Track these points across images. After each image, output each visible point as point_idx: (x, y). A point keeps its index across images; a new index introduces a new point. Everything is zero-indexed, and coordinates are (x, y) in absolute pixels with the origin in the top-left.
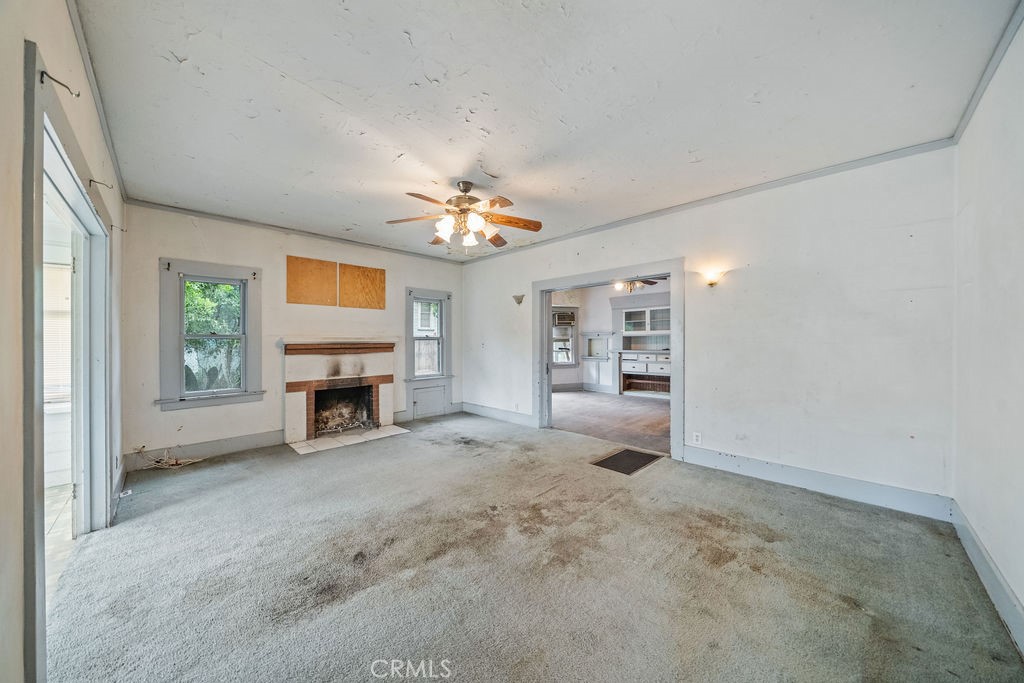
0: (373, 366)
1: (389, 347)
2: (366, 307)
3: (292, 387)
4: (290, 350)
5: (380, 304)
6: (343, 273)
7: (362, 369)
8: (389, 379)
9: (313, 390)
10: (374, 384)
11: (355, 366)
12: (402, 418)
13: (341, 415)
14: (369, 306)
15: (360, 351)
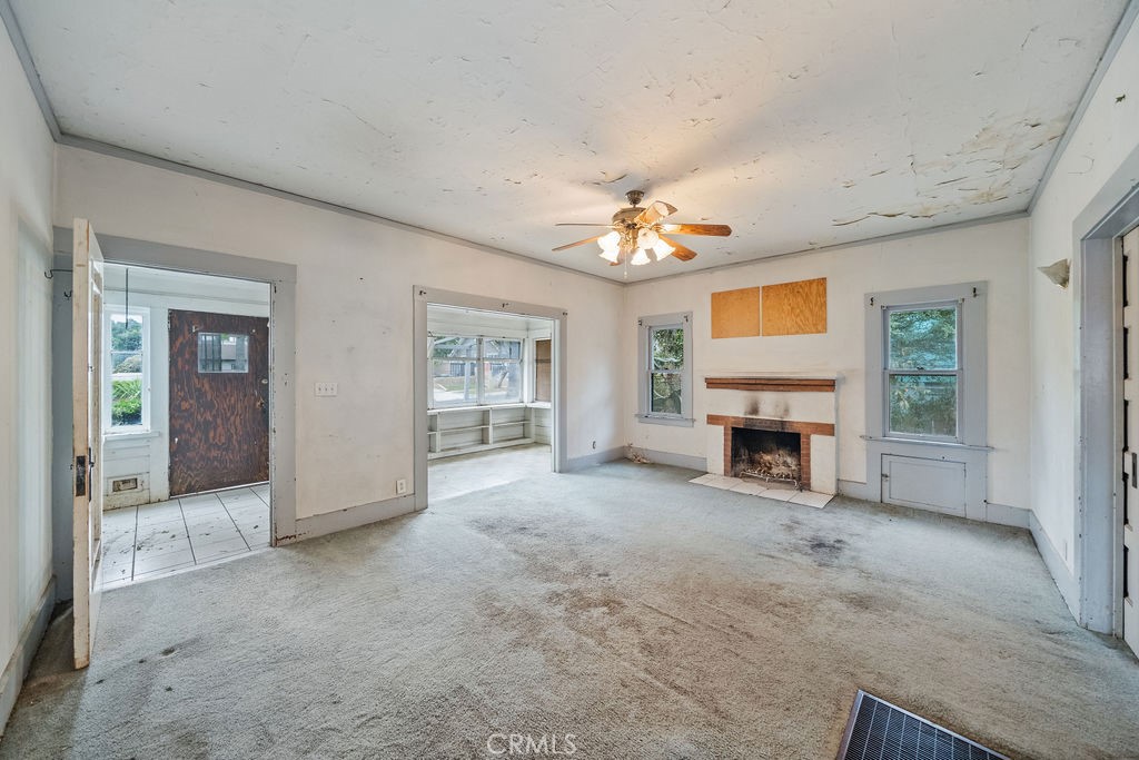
0: (800, 410)
1: (828, 385)
2: (797, 333)
3: (712, 420)
4: (712, 383)
5: (819, 324)
6: (766, 297)
7: (787, 411)
8: (828, 430)
9: (730, 426)
10: (803, 432)
11: (777, 406)
12: (850, 490)
13: (785, 463)
14: (800, 330)
15: (781, 388)
